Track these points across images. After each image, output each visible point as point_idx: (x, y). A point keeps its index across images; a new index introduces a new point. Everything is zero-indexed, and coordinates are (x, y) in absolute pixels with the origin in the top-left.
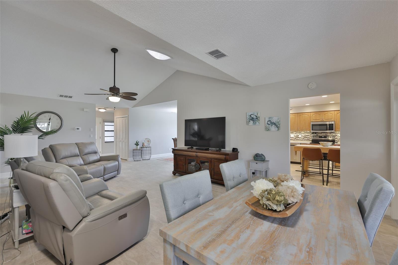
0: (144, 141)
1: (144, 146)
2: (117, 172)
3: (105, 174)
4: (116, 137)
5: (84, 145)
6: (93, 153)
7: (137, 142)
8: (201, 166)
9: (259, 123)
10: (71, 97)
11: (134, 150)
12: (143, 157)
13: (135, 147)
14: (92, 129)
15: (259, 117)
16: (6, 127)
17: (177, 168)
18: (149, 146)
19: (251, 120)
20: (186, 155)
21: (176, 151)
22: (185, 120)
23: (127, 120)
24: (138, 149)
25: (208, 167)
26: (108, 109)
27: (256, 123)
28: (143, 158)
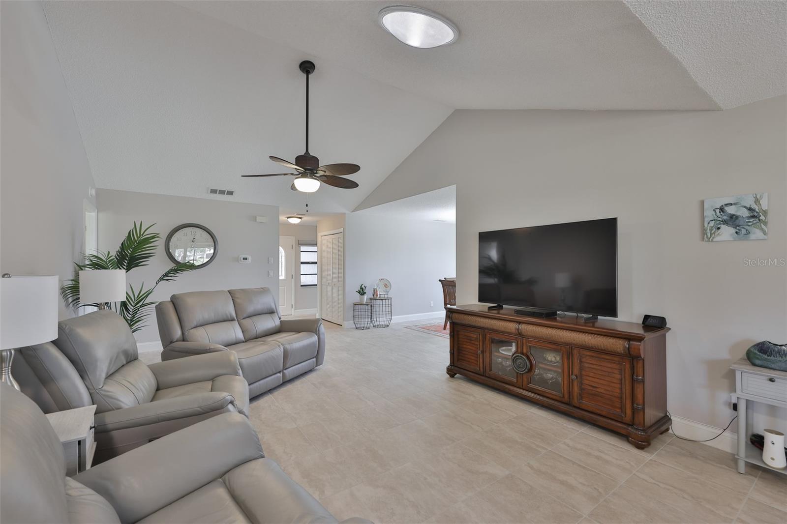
0: (378, 285)
1: (377, 295)
2: (315, 359)
3: (287, 367)
4: (320, 274)
5: (248, 293)
6: (266, 314)
7: (361, 288)
8: (534, 362)
9: (765, 233)
10: (230, 193)
11: (355, 305)
12: (375, 319)
13: (357, 298)
14: (272, 259)
15: (765, 213)
16: (108, 256)
17: (458, 360)
18: (386, 296)
19: (725, 222)
20: (486, 326)
21: (455, 315)
22: (479, 233)
23: (341, 240)
24: (365, 303)
25: (560, 370)
26: (305, 218)
27: (748, 233)
28: (376, 322)
